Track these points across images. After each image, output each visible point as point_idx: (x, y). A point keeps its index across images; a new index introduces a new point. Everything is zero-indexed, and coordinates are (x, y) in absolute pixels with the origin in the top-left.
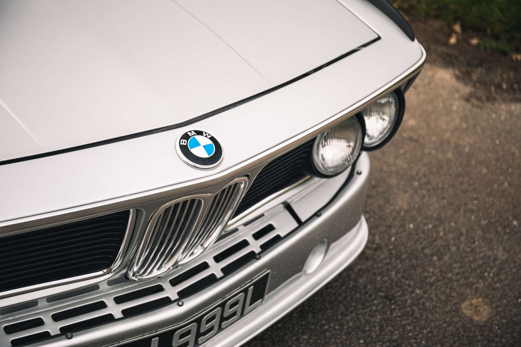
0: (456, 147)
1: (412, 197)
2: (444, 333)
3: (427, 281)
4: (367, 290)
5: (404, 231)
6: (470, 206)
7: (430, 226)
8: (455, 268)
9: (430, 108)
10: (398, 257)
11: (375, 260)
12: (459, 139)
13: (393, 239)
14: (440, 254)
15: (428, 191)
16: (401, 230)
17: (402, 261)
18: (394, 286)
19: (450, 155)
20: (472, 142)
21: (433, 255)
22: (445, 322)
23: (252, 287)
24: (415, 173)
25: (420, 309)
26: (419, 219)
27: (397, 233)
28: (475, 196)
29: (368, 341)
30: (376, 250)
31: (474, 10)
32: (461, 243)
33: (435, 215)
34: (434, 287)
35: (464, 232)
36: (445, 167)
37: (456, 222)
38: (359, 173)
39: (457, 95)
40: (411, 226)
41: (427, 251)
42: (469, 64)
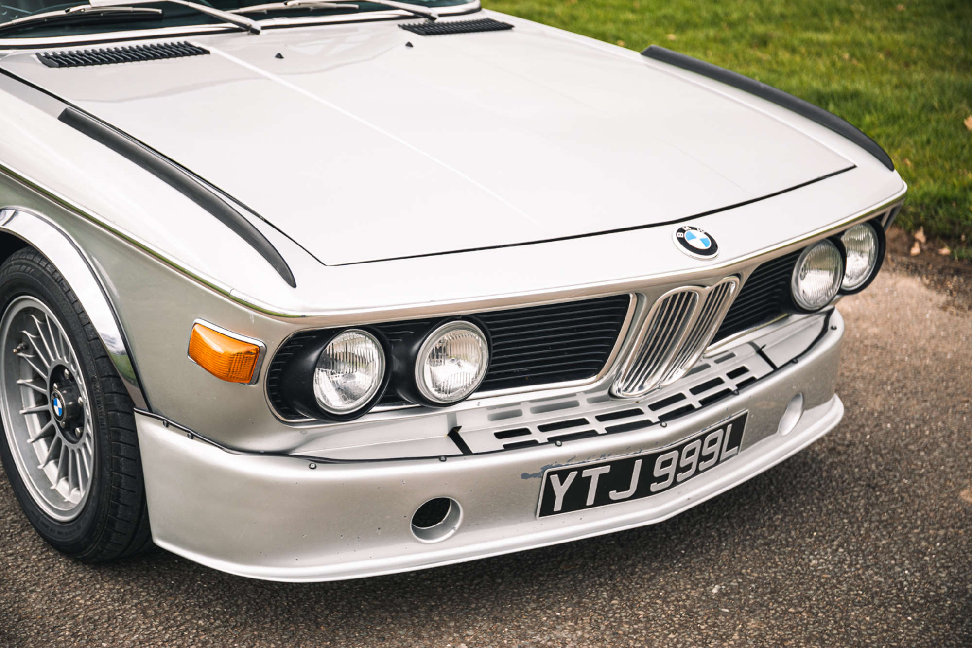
0: (934, 355)
1: (885, 400)
2: (942, 516)
3: (916, 472)
4: (844, 479)
5: (881, 429)
6: (959, 408)
7: (912, 426)
8: (948, 462)
9: (896, 317)
10: (877, 452)
11: (849, 455)
12: (937, 346)
13: (868, 437)
14: (928, 450)
15: (905, 394)
16: (876, 429)
17: (881, 456)
18: (876, 476)
19: (928, 361)
20: (955, 349)
21: (919, 450)
22: (943, 507)
23: (731, 425)
24: (885, 378)
25: (910, 496)
26: (897, 420)
27: (872, 432)
28: (965, 399)
29: (853, 520)
30: (848, 446)
31: (941, 212)
32: (953, 441)
33: (917, 416)
34: (924, 478)
35: (956, 431)
36: (923, 373)
37: (943, 422)
38: (834, 328)
39: (930, 304)
40: (889, 425)
41: (912, 447)
42: (941, 272)
